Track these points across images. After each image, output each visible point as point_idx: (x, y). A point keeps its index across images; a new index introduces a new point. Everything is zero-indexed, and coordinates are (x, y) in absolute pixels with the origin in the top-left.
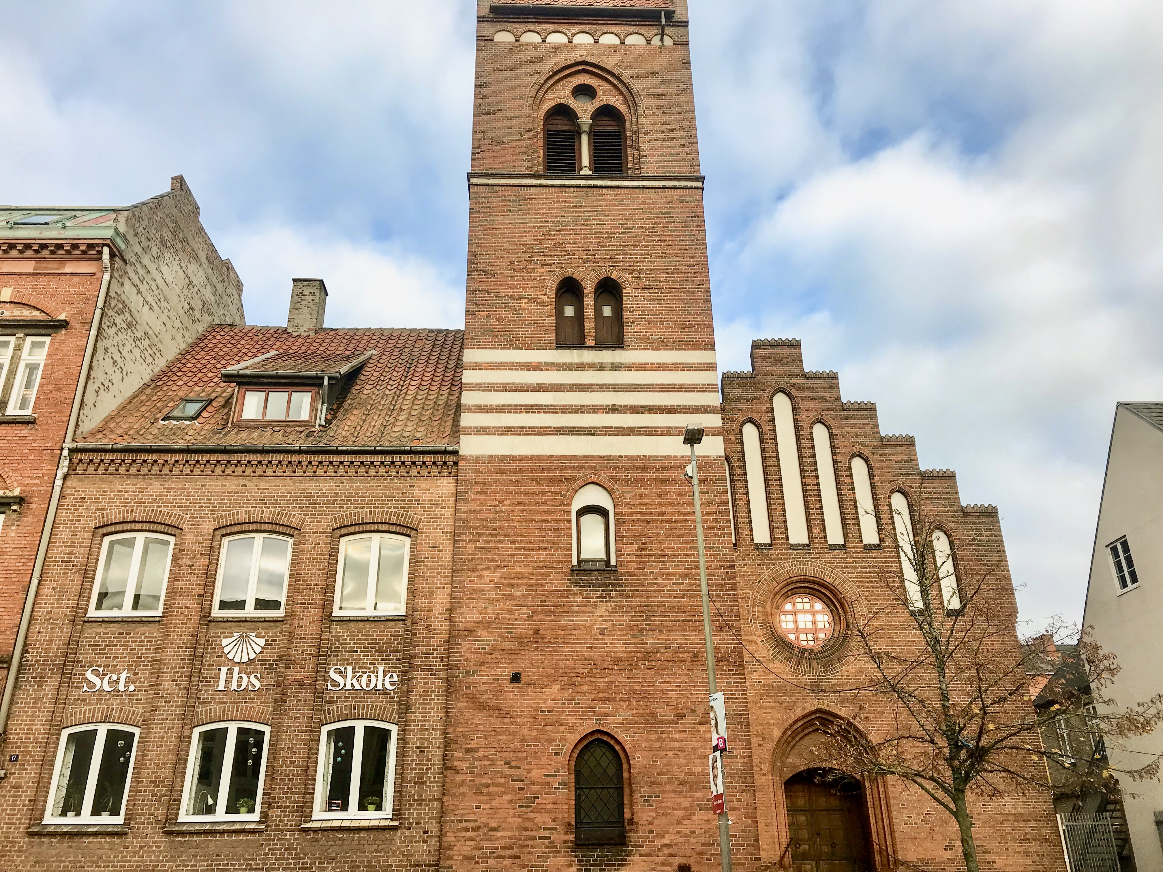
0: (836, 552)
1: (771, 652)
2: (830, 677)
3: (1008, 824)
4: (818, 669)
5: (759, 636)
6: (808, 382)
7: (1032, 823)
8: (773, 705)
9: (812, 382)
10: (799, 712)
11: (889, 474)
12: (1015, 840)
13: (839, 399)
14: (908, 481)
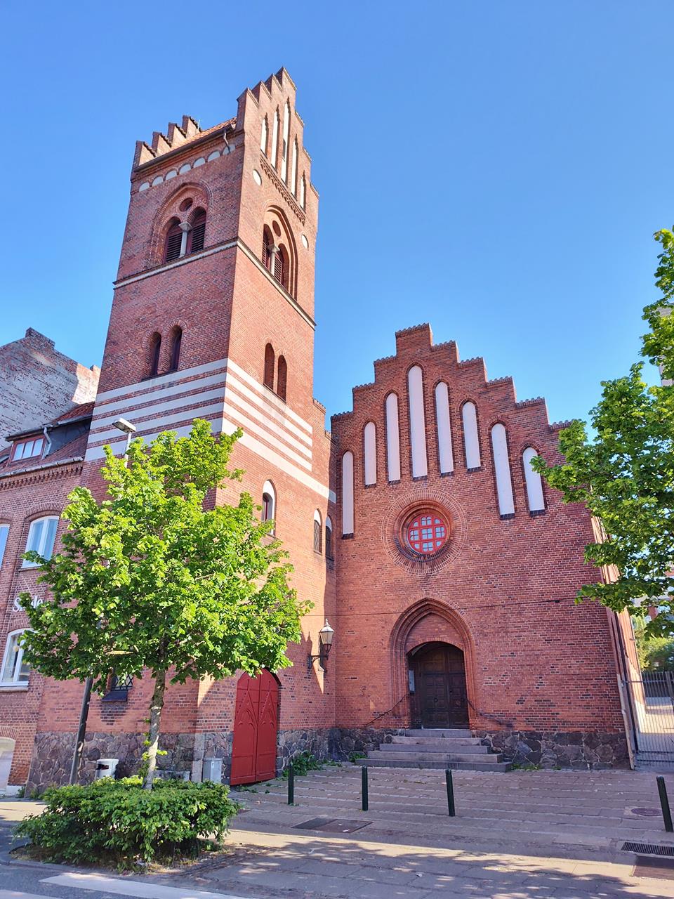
0: (446, 478)
1: (395, 559)
2: (436, 573)
3: (571, 683)
4: (428, 569)
5: (387, 548)
6: (433, 353)
7: (594, 682)
8: (394, 597)
9: (437, 352)
10: (412, 602)
11: (492, 411)
12: (576, 696)
13: (455, 361)
14: (506, 414)
